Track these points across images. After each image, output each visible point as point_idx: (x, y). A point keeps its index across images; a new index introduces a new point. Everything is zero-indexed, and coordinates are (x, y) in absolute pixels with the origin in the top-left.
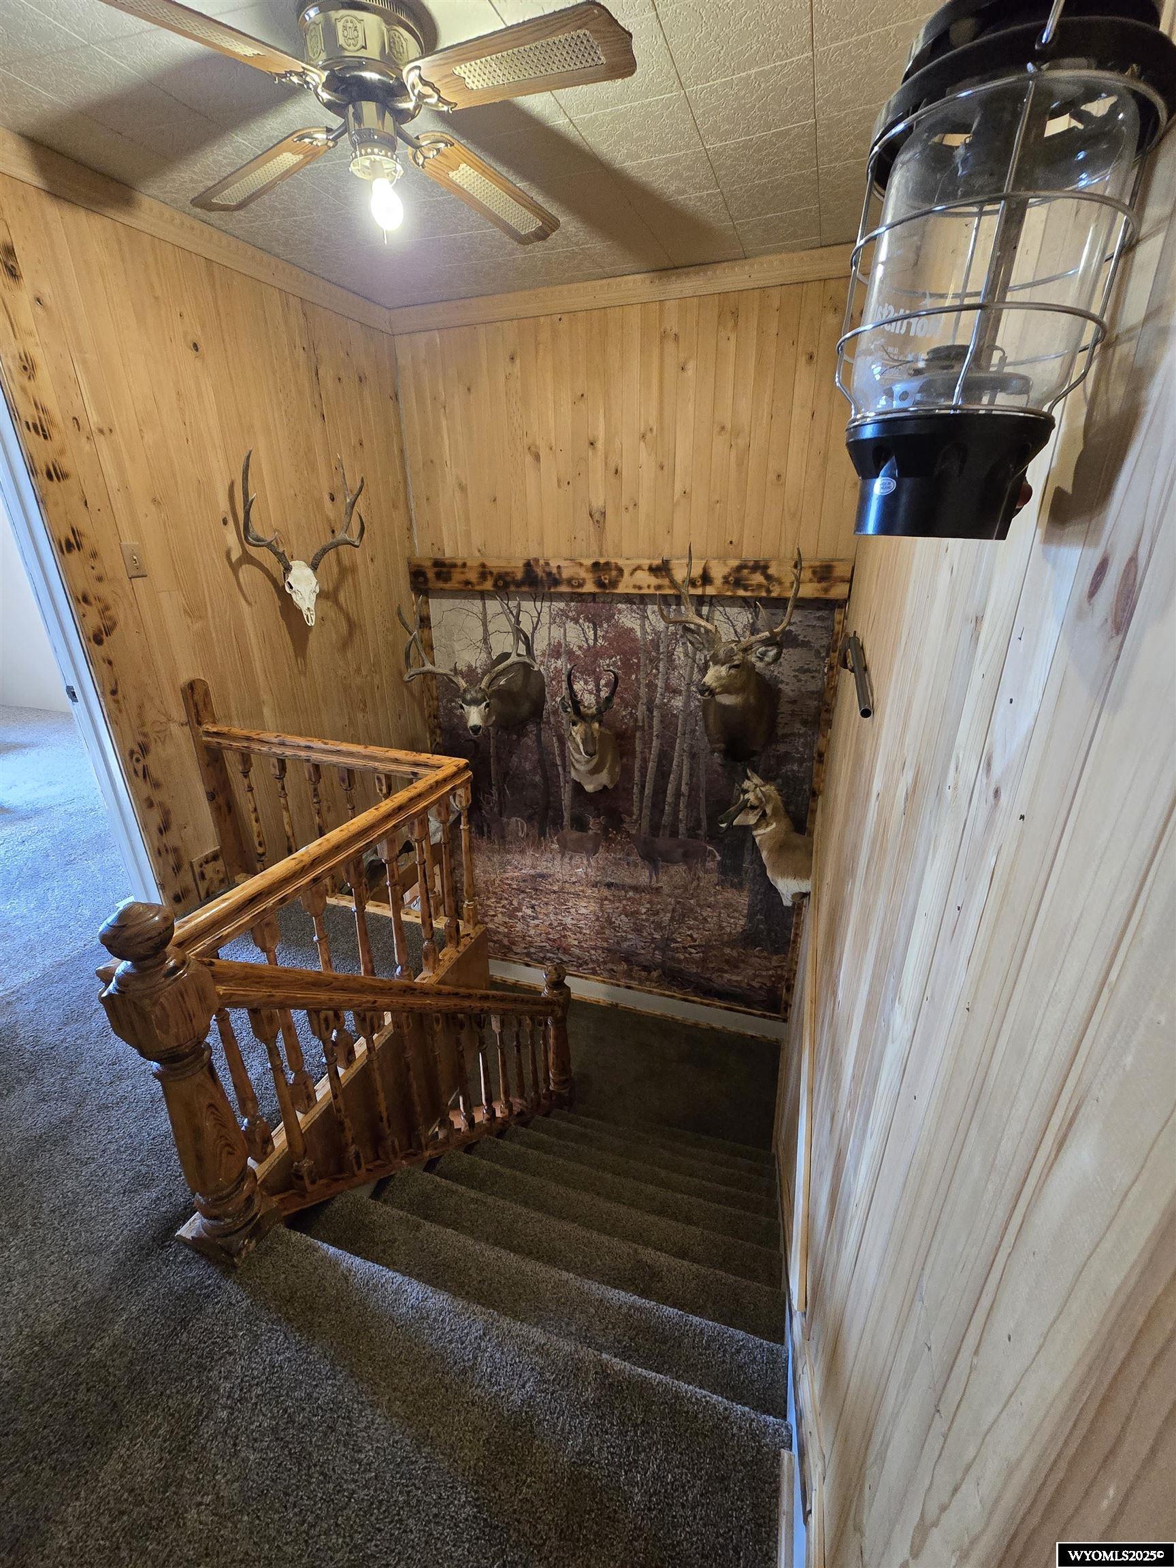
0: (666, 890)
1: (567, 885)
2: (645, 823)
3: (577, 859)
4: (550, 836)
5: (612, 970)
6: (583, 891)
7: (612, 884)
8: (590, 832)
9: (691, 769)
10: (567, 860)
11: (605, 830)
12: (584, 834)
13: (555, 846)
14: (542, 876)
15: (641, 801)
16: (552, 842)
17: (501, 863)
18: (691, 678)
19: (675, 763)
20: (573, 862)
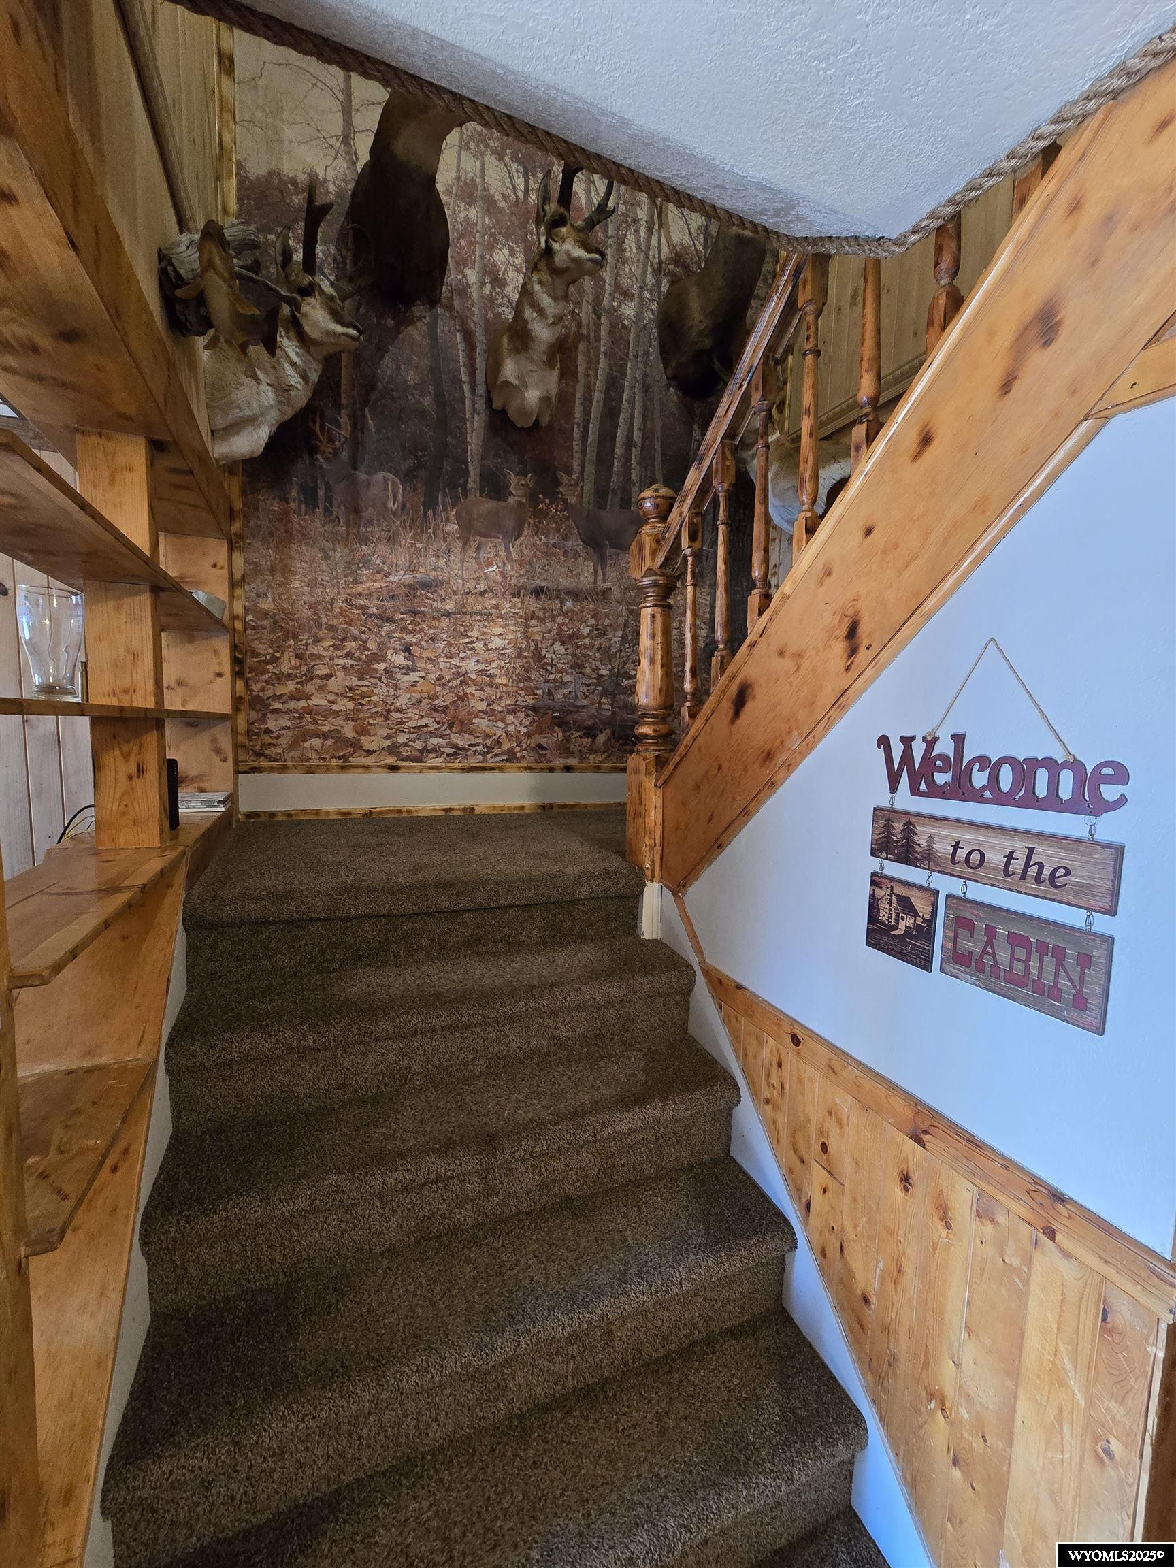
0: (616, 593)
1: (470, 599)
2: (589, 487)
3: (489, 550)
4: (445, 510)
5: (541, 746)
6: (496, 607)
7: (542, 588)
8: (512, 500)
9: (645, 408)
10: (471, 552)
11: (533, 498)
12: (501, 504)
13: (453, 527)
14: (427, 585)
15: (584, 451)
16: (448, 520)
17: (349, 564)
18: (644, 280)
19: (625, 397)
20: (482, 555)
